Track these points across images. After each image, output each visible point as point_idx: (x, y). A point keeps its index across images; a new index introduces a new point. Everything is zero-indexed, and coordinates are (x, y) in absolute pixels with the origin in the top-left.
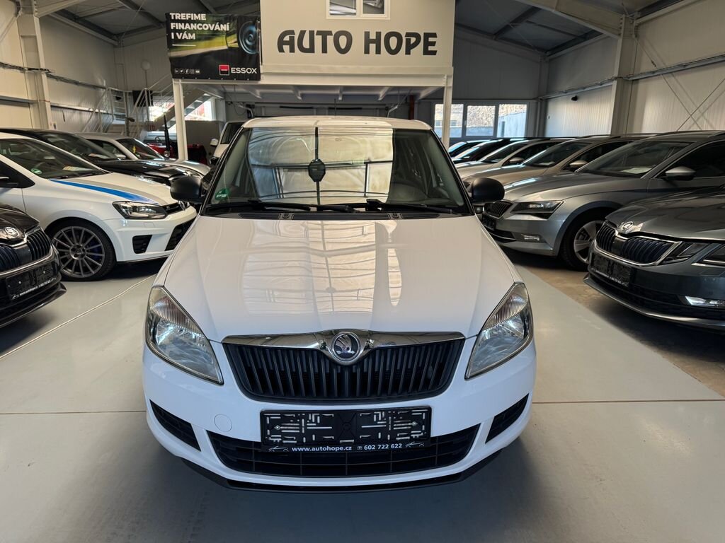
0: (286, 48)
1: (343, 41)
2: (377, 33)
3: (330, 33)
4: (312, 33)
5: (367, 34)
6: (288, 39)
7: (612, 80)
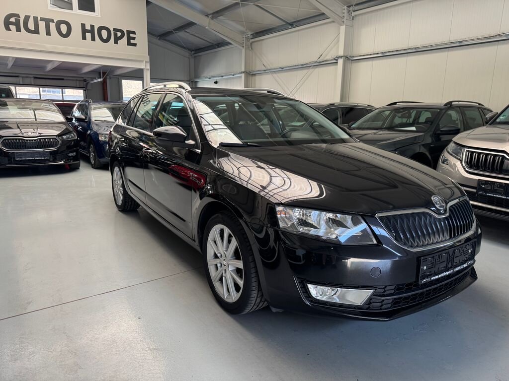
0: (13, 28)
1: (64, 28)
2: (91, 25)
3: (52, 21)
4: (36, 19)
5: (83, 26)
6: (14, 21)
7: (241, 73)
